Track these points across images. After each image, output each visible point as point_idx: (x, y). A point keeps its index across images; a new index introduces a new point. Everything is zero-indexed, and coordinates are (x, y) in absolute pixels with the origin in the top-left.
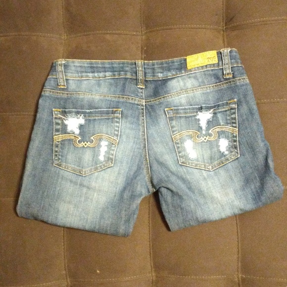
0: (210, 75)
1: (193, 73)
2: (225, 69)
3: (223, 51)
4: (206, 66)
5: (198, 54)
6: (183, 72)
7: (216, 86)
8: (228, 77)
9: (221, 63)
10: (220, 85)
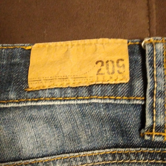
0: (100, 119)
1: (45, 107)
2: (152, 108)
3: (152, 44)
4: (90, 88)
5: (69, 43)
6: (12, 96)
7: (113, 155)
8: (158, 139)
9: (138, 84)
10: (127, 155)
